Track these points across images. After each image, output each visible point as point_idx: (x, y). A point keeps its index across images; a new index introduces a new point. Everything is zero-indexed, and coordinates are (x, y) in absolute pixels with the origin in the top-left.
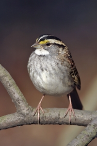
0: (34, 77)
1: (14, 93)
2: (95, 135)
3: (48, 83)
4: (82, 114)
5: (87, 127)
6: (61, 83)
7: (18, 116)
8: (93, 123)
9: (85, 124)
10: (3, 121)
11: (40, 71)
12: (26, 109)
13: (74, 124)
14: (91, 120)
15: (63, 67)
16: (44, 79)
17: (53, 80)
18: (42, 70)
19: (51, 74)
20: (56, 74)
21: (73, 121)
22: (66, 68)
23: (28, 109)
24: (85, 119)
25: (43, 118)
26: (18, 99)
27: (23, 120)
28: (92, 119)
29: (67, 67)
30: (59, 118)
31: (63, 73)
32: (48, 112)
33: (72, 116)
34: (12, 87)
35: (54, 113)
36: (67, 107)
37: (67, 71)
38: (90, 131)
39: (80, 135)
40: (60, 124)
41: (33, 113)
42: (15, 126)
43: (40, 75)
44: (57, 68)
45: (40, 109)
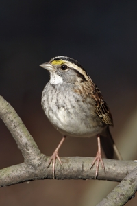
1: (21, 137)
2: (132, 193)
4: (115, 165)
5: (122, 183)
7: (26, 168)
8: (129, 178)
9: (118, 178)
10: (5, 175)
11: (55, 109)
12: (38, 158)
13: (104, 179)
14: (127, 174)
17: (72, 121)
18: (59, 108)
19: (69, 113)
20: (76, 113)
21: (103, 175)
22: (89, 106)
23: (40, 159)
24: (119, 171)
25: (60, 170)
26: (26, 144)
27: (33, 173)
28: (128, 172)
30: (83, 170)
31: (85, 112)
32: (67, 162)
33: (100, 168)
34: (18, 128)
35: (76, 164)
36: (94, 155)
37: (89, 109)
38: (125, 188)
39: (111, 194)
40: (84, 179)
41: (47, 164)
42: (22, 182)
43: (56, 115)
44: (77, 106)
45: (56, 158)
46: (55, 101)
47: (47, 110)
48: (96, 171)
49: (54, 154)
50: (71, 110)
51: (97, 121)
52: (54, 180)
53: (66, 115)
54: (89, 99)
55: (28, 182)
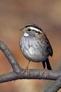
0: (24, 51)
1: (11, 60)
3: (33, 55)
4: (54, 73)
5: (57, 81)
7: (14, 74)
8: (60, 79)
9: (55, 79)
10: (4, 77)
12: (19, 69)
13: (48, 79)
14: (59, 77)
15: (42, 45)
16: (31, 52)
21: (48, 77)
24: (55, 76)
25: (29, 75)
26: (14, 63)
27: (17, 76)
28: (59, 76)
29: (45, 44)
30: (39, 75)
31: (42, 48)
32: (32, 71)
33: (47, 74)
34: (10, 56)
35: (36, 72)
38: (58, 83)
39: (52, 86)
40: (40, 79)
41: (23, 72)
42: (12, 80)
43: (28, 50)
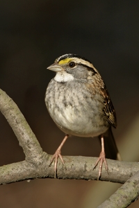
0: (54, 114)
1: (23, 134)
2: (135, 196)
4: (119, 166)
5: (125, 185)
6: (91, 123)
7: (27, 166)
8: (132, 180)
9: (122, 180)
10: (5, 173)
11: (61, 106)
12: (39, 156)
13: (106, 180)
14: (131, 176)
15: (93, 103)
17: (80, 119)
18: (66, 105)
19: (76, 110)
20: (84, 111)
21: (106, 176)
22: (98, 103)
23: (42, 157)
24: (122, 173)
25: (62, 169)
26: (28, 141)
27: (34, 171)
28: (131, 174)
29: (100, 101)
30: (86, 170)
31: (93, 110)
32: (70, 161)
33: (104, 169)
34: (20, 125)
35: (79, 164)
36: (98, 155)
37: (98, 107)
38: (128, 190)
39: (114, 196)
40: (86, 180)
41: (49, 163)
42: (23, 180)
43: (62, 113)
44: (86, 103)
45: (58, 156)
46: (62, 98)
47: (52, 107)
48: (99, 172)
49: (56, 153)
50: (79, 108)
51: (104, 120)
52: (55, 179)
53: (73, 113)
54: (97, 96)
55: (29, 181)
